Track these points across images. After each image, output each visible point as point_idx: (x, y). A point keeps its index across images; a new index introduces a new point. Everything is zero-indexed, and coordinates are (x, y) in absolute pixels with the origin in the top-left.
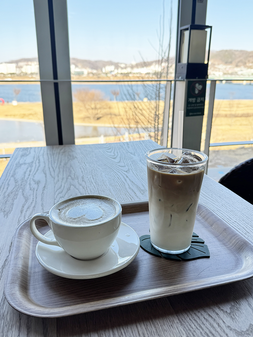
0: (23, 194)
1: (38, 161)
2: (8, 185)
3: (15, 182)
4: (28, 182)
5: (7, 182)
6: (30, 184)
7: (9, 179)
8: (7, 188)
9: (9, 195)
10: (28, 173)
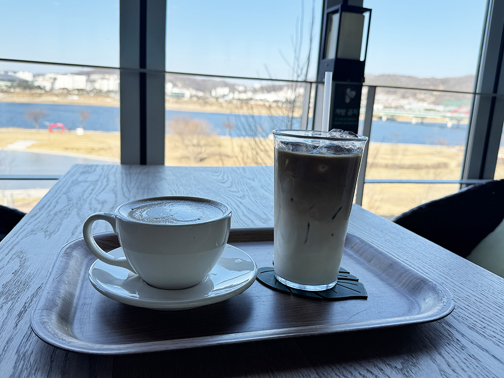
0: (78, 214)
1: (106, 179)
2: (57, 202)
3: (68, 201)
4: (88, 201)
5: (56, 199)
6: (90, 204)
7: (59, 196)
8: (55, 206)
9: (56, 214)
10: (89, 191)
